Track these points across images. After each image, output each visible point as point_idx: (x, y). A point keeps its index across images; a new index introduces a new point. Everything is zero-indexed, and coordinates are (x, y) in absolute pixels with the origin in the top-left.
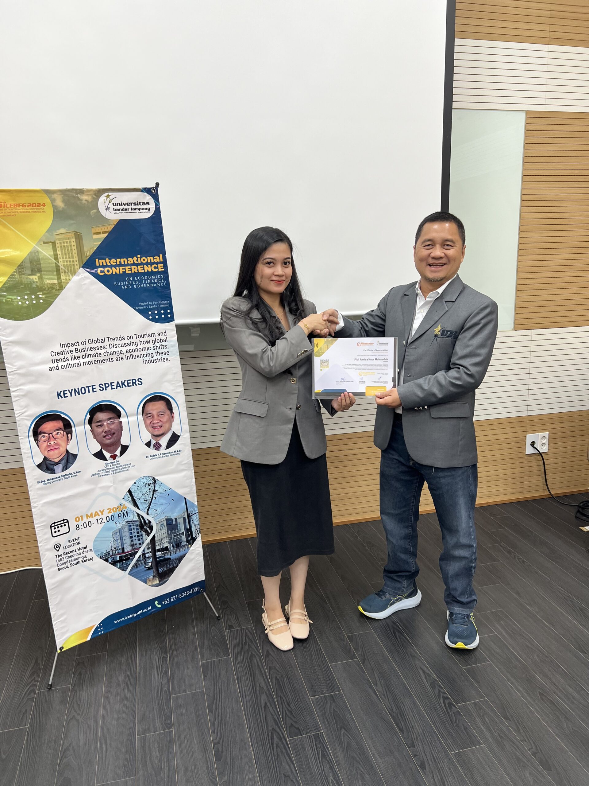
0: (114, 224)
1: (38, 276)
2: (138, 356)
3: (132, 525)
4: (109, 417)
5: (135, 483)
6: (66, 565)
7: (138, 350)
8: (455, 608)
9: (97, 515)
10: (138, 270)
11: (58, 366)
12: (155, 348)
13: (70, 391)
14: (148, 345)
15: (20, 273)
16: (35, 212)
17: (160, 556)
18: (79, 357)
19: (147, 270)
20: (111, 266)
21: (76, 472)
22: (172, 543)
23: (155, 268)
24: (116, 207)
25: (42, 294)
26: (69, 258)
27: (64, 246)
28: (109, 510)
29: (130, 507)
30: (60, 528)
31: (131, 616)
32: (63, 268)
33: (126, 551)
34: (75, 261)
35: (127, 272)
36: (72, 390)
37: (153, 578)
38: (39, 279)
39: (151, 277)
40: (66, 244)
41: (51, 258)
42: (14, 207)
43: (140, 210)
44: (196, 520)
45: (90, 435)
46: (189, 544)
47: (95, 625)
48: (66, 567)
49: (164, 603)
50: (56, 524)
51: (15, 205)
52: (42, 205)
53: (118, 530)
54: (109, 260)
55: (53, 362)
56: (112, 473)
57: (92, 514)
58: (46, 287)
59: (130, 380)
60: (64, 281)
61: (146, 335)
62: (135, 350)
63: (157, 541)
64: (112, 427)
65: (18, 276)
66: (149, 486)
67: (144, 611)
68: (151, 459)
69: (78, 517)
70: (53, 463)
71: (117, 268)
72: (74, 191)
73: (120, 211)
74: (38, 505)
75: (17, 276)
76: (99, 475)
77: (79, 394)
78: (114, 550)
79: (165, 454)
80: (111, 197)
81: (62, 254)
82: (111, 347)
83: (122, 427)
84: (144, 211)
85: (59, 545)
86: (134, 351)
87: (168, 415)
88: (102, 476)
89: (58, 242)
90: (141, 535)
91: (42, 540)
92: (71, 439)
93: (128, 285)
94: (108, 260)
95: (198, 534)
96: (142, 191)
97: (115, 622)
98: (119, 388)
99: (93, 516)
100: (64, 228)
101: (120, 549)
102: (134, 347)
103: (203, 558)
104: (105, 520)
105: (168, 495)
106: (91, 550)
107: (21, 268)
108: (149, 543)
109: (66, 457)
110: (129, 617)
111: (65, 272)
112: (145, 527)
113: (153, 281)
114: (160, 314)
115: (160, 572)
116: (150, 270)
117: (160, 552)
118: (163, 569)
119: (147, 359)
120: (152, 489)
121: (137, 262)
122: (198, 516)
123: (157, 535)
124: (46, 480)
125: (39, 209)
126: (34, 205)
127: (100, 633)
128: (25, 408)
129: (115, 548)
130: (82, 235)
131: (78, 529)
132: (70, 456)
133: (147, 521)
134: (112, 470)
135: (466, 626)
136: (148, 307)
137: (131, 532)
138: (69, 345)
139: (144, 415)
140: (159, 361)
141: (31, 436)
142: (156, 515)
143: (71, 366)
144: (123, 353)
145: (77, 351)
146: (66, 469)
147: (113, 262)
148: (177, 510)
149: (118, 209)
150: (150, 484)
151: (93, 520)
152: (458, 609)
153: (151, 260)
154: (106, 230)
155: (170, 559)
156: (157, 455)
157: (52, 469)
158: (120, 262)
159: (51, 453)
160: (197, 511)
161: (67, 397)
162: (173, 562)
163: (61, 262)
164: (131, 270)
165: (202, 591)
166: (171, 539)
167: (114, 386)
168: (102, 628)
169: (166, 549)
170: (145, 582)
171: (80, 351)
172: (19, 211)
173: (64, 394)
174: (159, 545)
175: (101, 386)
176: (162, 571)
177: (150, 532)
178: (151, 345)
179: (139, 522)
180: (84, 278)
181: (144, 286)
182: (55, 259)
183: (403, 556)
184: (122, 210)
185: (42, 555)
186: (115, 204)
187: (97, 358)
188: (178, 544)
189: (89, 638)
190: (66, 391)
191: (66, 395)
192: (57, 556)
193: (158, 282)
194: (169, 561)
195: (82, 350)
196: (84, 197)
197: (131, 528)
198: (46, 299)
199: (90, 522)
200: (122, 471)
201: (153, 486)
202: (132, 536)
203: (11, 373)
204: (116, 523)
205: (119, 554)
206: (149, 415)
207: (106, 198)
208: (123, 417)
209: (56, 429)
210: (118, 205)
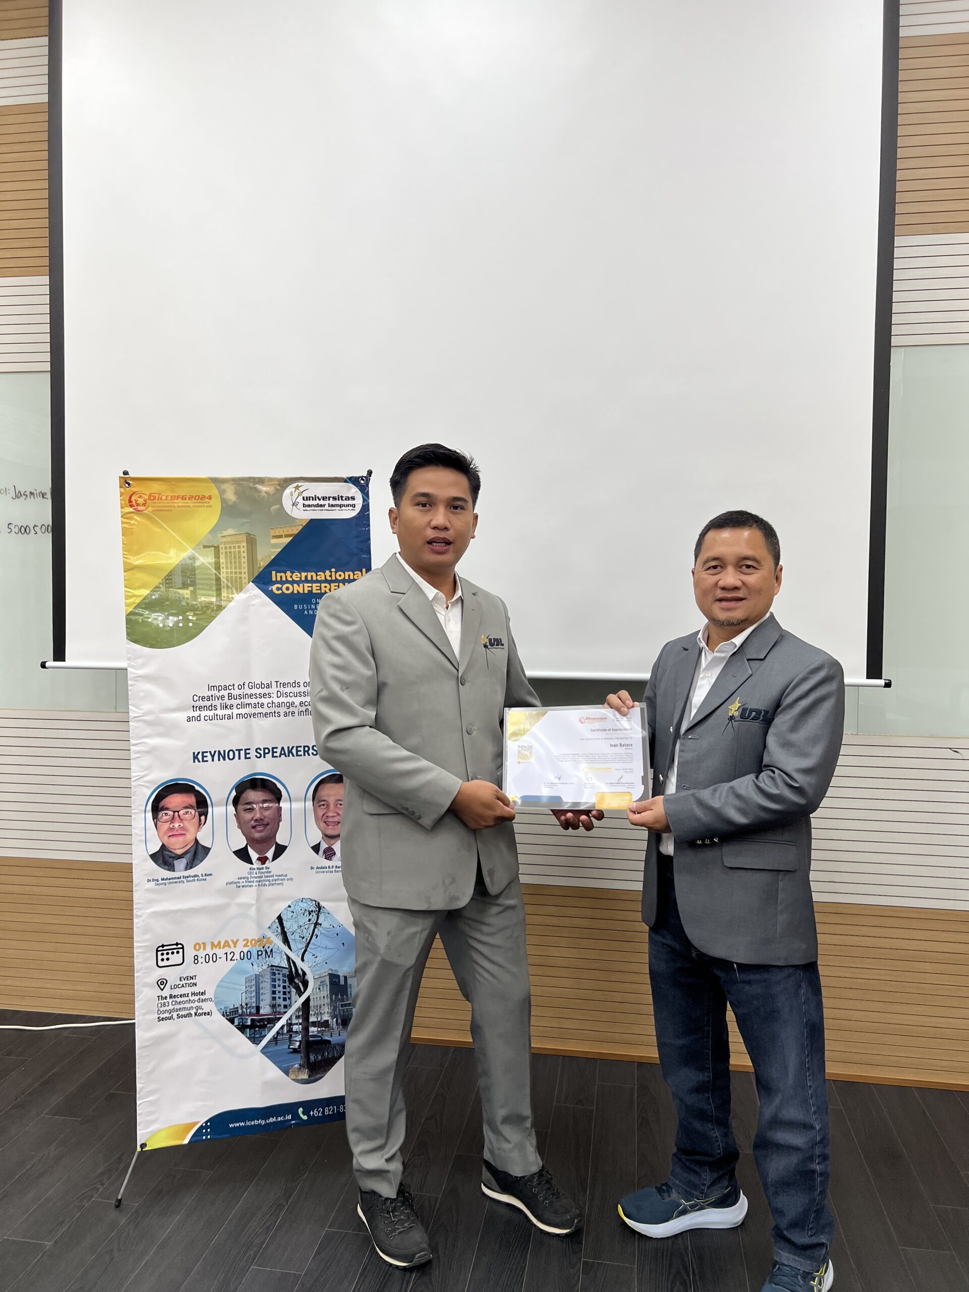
0: (302, 525)
1: (191, 591)
3: (277, 972)
4: (265, 798)
5: (289, 906)
6: (171, 1015)
9: (227, 946)
11: (200, 716)
13: (213, 754)
15: (168, 585)
16: (198, 506)
17: (315, 1033)
18: (231, 706)
20: (293, 582)
21: (205, 875)
22: (336, 1016)
24: (307, 503)
25: (192, 614)
26: (235, 568)
27: (230, 552)
28: (246, 942)
29: (277, 943)
30: (170, 956)
31: (256, 1122)
32: (225, 581)
33: (262, 1012)
34: (243, 573)
35: (314, 591)
36: (215, 752)
37: (300, 1068)
38: (191, 594)
40: (233, 550)
41: (211, 567)
42: (171, 500)
43: (341, 508)
47: (199, 1122)
48: (171, 1018)
49: (313, 1114)
50: (165, 948)
51: (174, 498)
52: (207, 498)
53: (254, 977)
54: (291, 574)
55: (195, 710)
56: (257, 884)
57: (219, 943)
58: (199, 605)
59: (301, 747)
60: (225, 599)
63: (312, 1008)
64: (267, 813)
65: (164, 589)
66: (310, 914)
67: (279, 1119)
68: (318, 872)
69: (198, 944)
70: (174, 855)
71: (301, 585)
72: (252, 480)
73: (313, 508)
74: (142, 913)
75: (163, 589)
76: (238, 885)
77: (224, 759)
78: (245, 1007)
80: (301, 489)
81: (226, 563)
82: (279, 696)
83: (281, 815)
84: (347, 508)
85: (165, 982)
88: (243, 886)
89: (223, 546)
90: (289, 992)
91: (142, 967)
92: (204, 824)
94: (289, 574)
96: (346, 481)
97: (231, 1126)
98: (283, 756)
99: (222, 946)
100: (234, 528)
101: (253, 1008)
104: (237, 956)
105: (337, 934)
106: (211, 1000)
107: (168, 580)
108: (299, 1008)
109: (193, 850)
110: (253, 1124)
111: (228, 587)
112: (297, 981)
115: (311, 1061)
117: (315, 1026)
118: (317, 1057)
120: (314, 920)
121: (330, 579)
123: (314, 998)
124: (160, 879)
125: (203, 503)
126: (197, 498)
127: (204, 1138)
128: (146, 770)
129: (247, 1005)
130: (256, 539)
131: (196, 962)
132: (200, 850)
133: (300, 971)
134: (258, 879)
137: (274, 983)
138: (220, 687)
139: (315, 802)
141: (149, 811)
142: (314, 964)
143: (218, 718)
144: (295, 705)
145: (230, 698)
146: (191, 868)
147: (296, 576)
149: (310, 505)
150: (312, 911)
151: (220, 952)
152: (787, 1255)
153: (349, 575)
154: (291, 532)
155: (329, 1042)
157: (170, 864)
158: (306, 577)
159: (173, 840)
161: (207, 761)
162: (333, 1048)
163: (223, 573)
164: (320, 589)
166: (334, 1010)
167: (276, 752)
168: (209, 1130)
169: (326, 1024)
170: (287, 1072)
171: (235, 698)
172: (176, 505)
173: (203, 757)
174: (314, 1014)
175: (258, 750)
176: (315, 1060)
177: (303, 991)
179: (287, 970)
180: (253, 596)
182: (216, 569)
184: (315, 506)
185: (137, 991)
186: (307, 497)
187: (257, 710)
188: (346, 1020)
189: (186, 1141)
190: (207, 752)
191: (205, 759)
192: (160, 998)
194: (327, 1045)
195: (238, 697)
196: (264, 488)
197: (274, 977)
198: (197, 622)
199: (214, 955)
200: (272, 885)
201: (315, 917)
202: (275, 991)
203: (135, 719)
204: (253, 965)
205: (251, 1014)
206: (322, 803)
207: (294, 489)
208: (283, 802)
209: (184, 806)
210: (310, 500)
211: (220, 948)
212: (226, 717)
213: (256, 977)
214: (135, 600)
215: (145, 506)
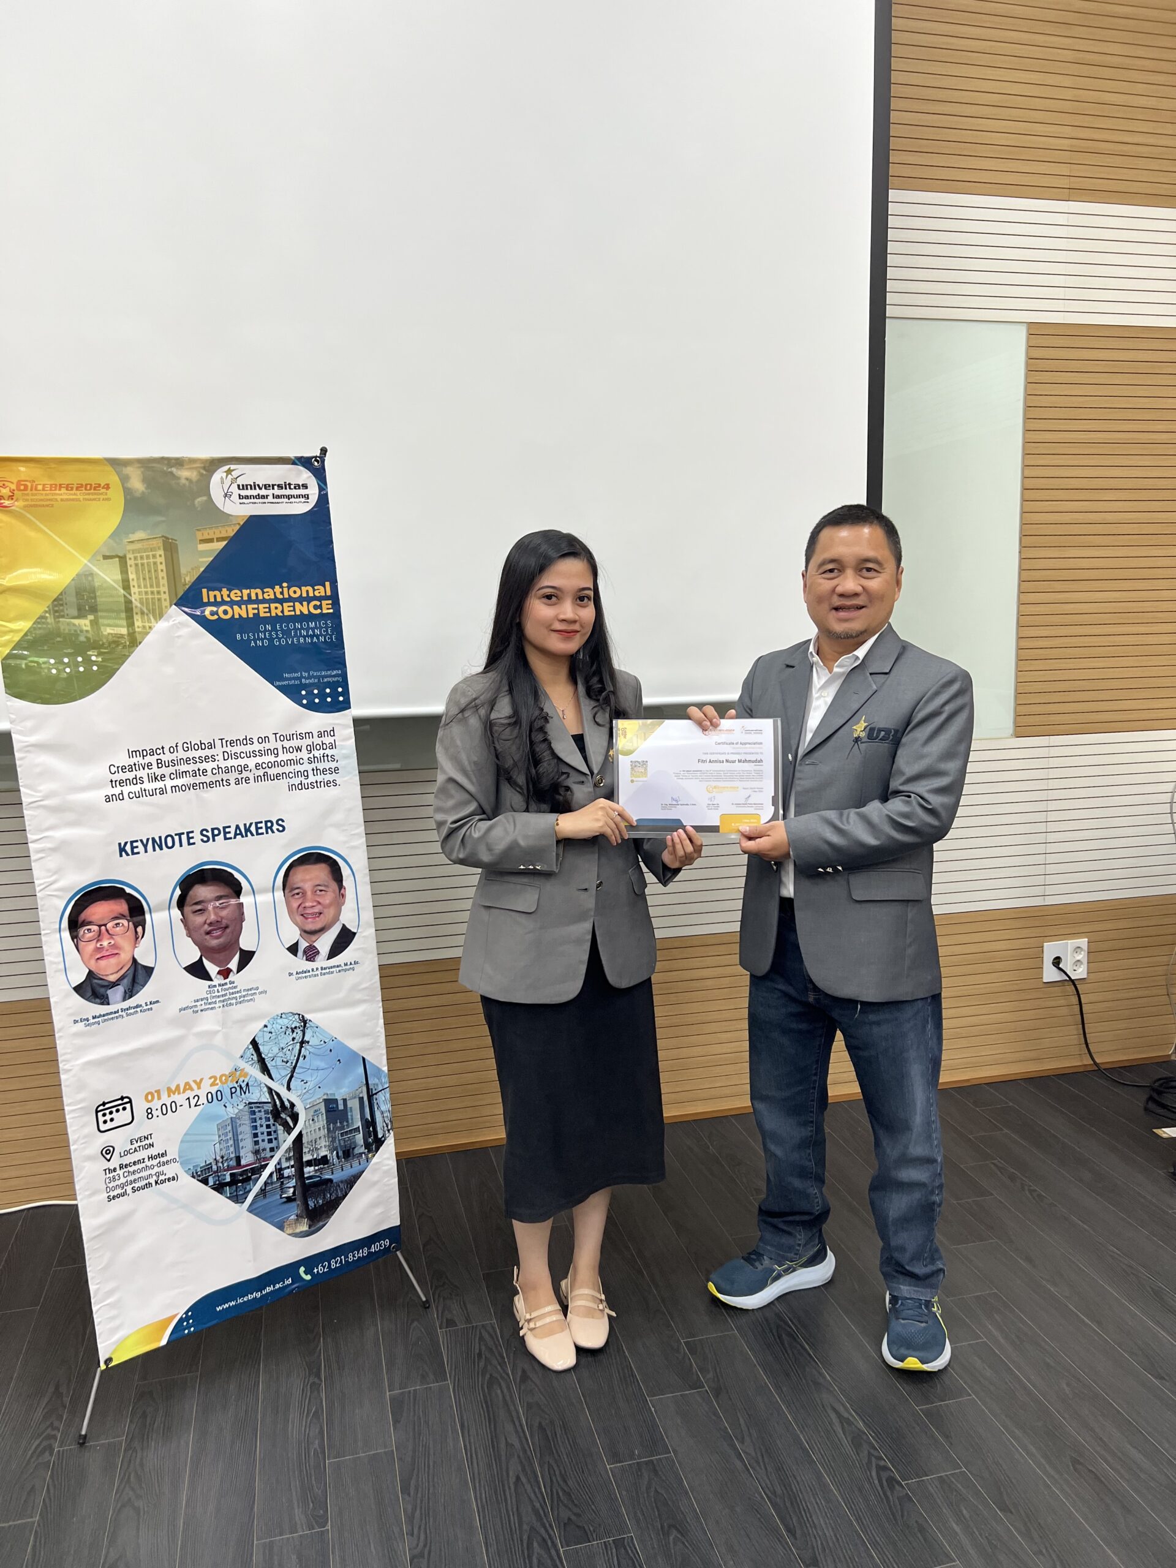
0: (239, 524)
1: (91, 621)
2: (277, 776)
3: (257, 1110)
4: (222, 894)
5: (266, 1026)
6: (124, 1190)
7: (280, 765)
8: (902, 1287)
9: (188, 1089)
10: (282, 612)
11: (122, 794)
12: (312, 760)
13: (145, 842)
14: (299, 755)
15: (57, 614)
16: (90, 500)
17: (311, 1174)
18: (163, 776)
19: (301, 611)
20: (232, 603)
21: (151, 1003)
22: (336, 1149)
23: (315, 607)
24: (244, 493)
25: (96, 654)
26: (152, 586)
27: (143, 565)
28: (213, 1080)
29: (253, 1075)
30: (114, 1115)
31: (250, 1297)
32: (139, 605)
33: (243, 1162)
34: (162, 593)
35: (262, 615)
36: (148, 840)
37: (297, 1220)
38: (91, 625)
39: (308, 625)
40: (145, 561)
41: (116, 586)
42: (51, 490)
43: (289, 499)
44: (384, 1103)
45: (180, 929)
46: (369, 1151)
47: (176, 1315)
48: (124, 1194)
49: (318, 1271)
50: (107, 1106)
51: (54, 487)
52: (103, 488)
53: (229, 1121)
54: (228, 592)
55: (114, 785)
56: (221, 1005)
57: (178, 1086)
58: (105, 641)
59: (261, 822)
60: (140, 630)
61: (295, 736)
62: (273, 765)
63: (305, 1145)
64: (224, 913)
65: (53, 620)
66: (293, 1032)
67: (277, 1286)
68: (299, 978)
69: (151, 1092)
70: (106, 984)
71: (244, 607)
72: (166, 462)
73: (252, 500)
74: (72, 1066)
75: (50, 620)
76: (195, 1009)
77: (161, 849)
78: (221, 1160)
79: (325, 969)
80: (235, 474)
81: (138, 579)
82: (226, 758)
83: (243, 914)
84: (297, 500)
85: (111, 1149)
86: (270, 765)
87: (334, 892)
88: (202, 1011)
89: (132, 556)
90: (275, 1132)
91: (79, 1138)
92: (143, 937)
93: (262, 640)
94: (225, 592)
95: (389, 1131)
96: (294, 463)
97: (218, 1310)
98: (239, 837)
99: (182, 1091)
100: (144, 530)
101: (231, 1159)
102: (272, 758)
103: (396, 1180)
104: (203, 1100)
105: (331, 1050)
106: (174, 1160)
107: (58, 605)
108: (289, 1148)
109: (131, 972)
110: (245, 1299)
111: (143, 613)
112: (283, 1115)
113: (311, 632)
114: (322, 696)
115: (310, 1208)
116: (306, 612)
117: (311, 1166)
118: (318, 1202)
119: (296, 781)
120: (299, 1038)
121: (281, 597)
122: (388, 1095)
123: (307, 1133)
124: (91, 1018)
125: (97, 494)
126: (88, 488)
127: (186, 1331)
128: (55, 873)
129: (222, 1157)
130: (177, 544)
131: (150, 1116)
132: (140, 971)
133: (287, 1104)
134: (222, 999)
135: (923, 1325)
136: (301, 681)
137: (255, 1124)
138: (145, 752)
139: (286, 891)
140: (319, 786)
141: (65, 930)
142: (304, 1091)
143: (147, 794)
144: (249, 769)
145: (160, 765)
146: (131, 997)
147: (235, 595)
148: (347, 1082)
149: (248, 496)
150: (296, 1028)
151: (180, 1099)
152: (908, 1288)
153: (307, 591)
154: (224, 535)
155: (330, 1180)
156: (309, 972)
157: (103, 996)
158: (249, 595)
159: (103, 963)
160: (387, 1085)
161: (138, 853)
162: (336, 1187)
163: (135, 593)
164: (270, 612)
165: (393, 1248)
166: (333, 1141)
167: (229, 832)
168: (191, 1321)
169: (324, 1160)
170: (281, 1227)
171: (167, 765)
172: (59, 498)
173: (133, 848)
174: (309, 1152)
175: (204, 833)
176: (315, 1205)
177: (291, 1125)
178: (304, 754)
179: (270, 1105)
180: (179, 625)
181: (293, 641)
182: (124, 589)
183: (797, 1183)
184: (255, 497)
185: (76, 1169)
186: (243, 485)
187: (198, 779)
188: (348, 1150)
189: (164, 1342)
190: (137, 841)
191: (136, 850)
192: (107, 1171)
193: (321, 635)
194: (329, 1185)
195: (170, 764)
196: (184, 474)
197: (254, 1116)
198: (103, 664)
199: (173, 1104)
200: (240, 1002)
201: (300, 1034)
202: (257, 1133)
203: (32, 805)
204: (226, 1107)
205: (229, 1168)
206: (297, 891)
207: (225, 474)
208: (245, 895)
209: (113, 916)
210: (247, 489)
211: (179, 1093)
212: (158, 791)
213: (232, 1121)
214: (13, 637)
215: (12, 499)
